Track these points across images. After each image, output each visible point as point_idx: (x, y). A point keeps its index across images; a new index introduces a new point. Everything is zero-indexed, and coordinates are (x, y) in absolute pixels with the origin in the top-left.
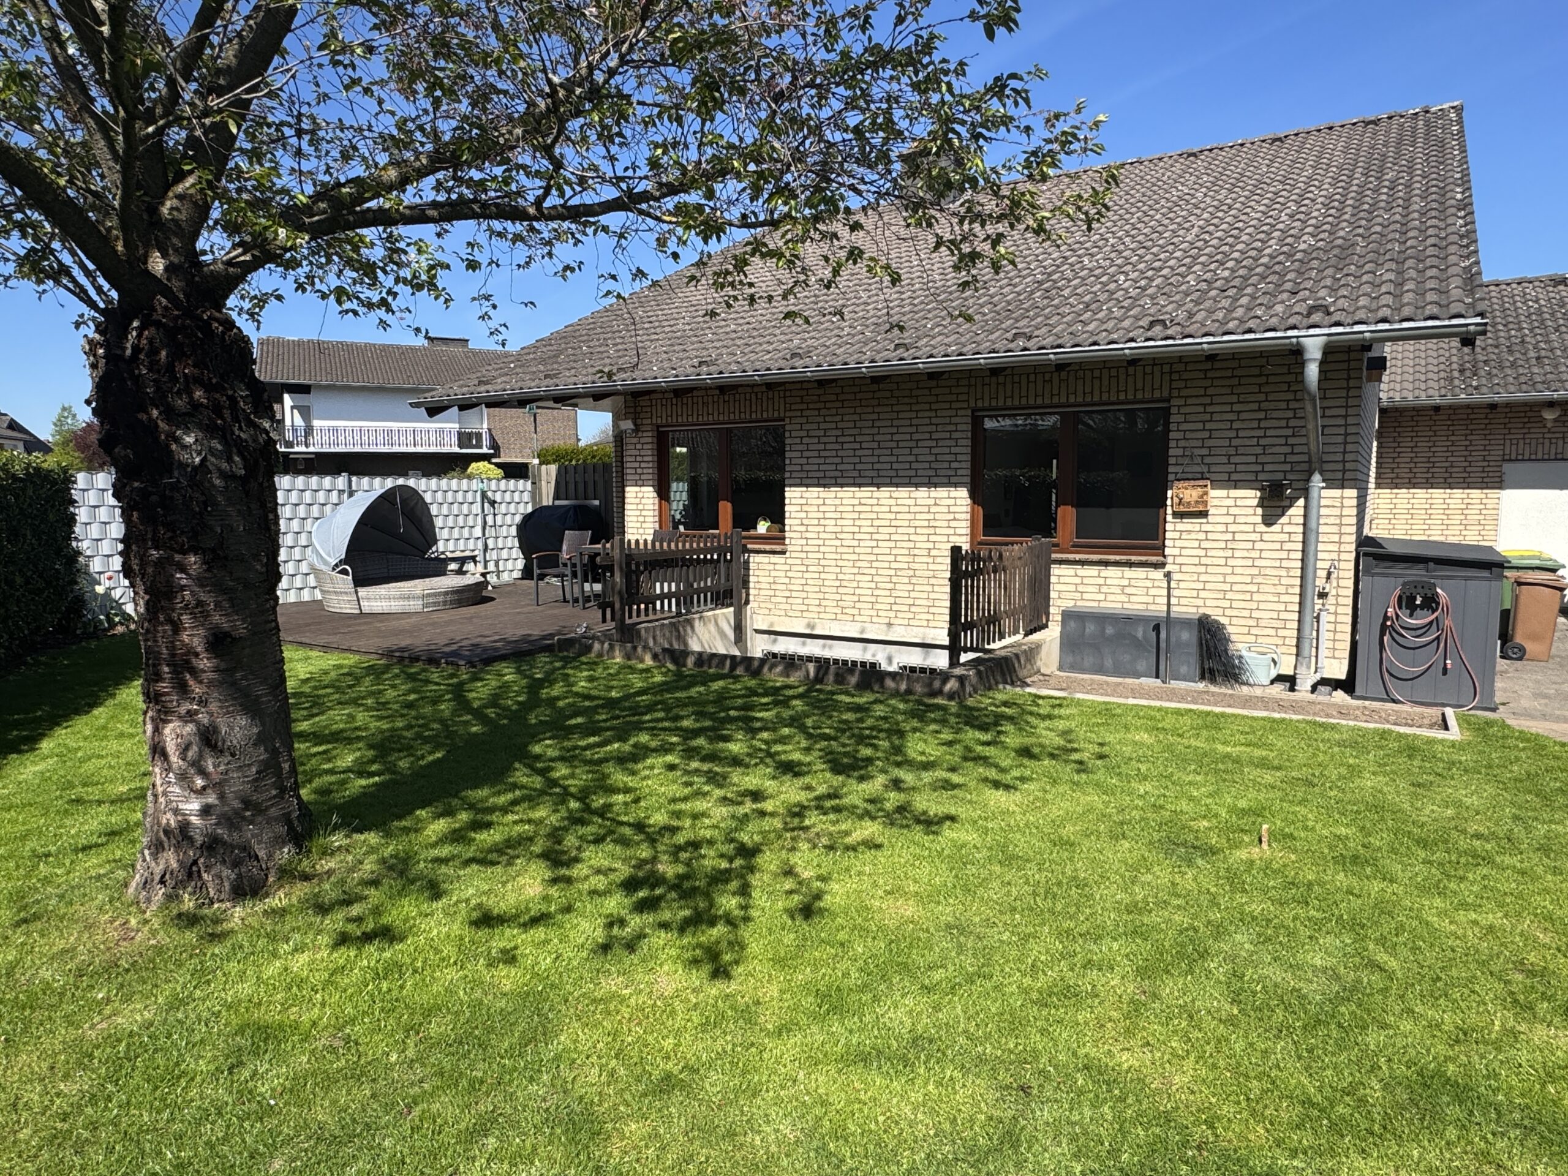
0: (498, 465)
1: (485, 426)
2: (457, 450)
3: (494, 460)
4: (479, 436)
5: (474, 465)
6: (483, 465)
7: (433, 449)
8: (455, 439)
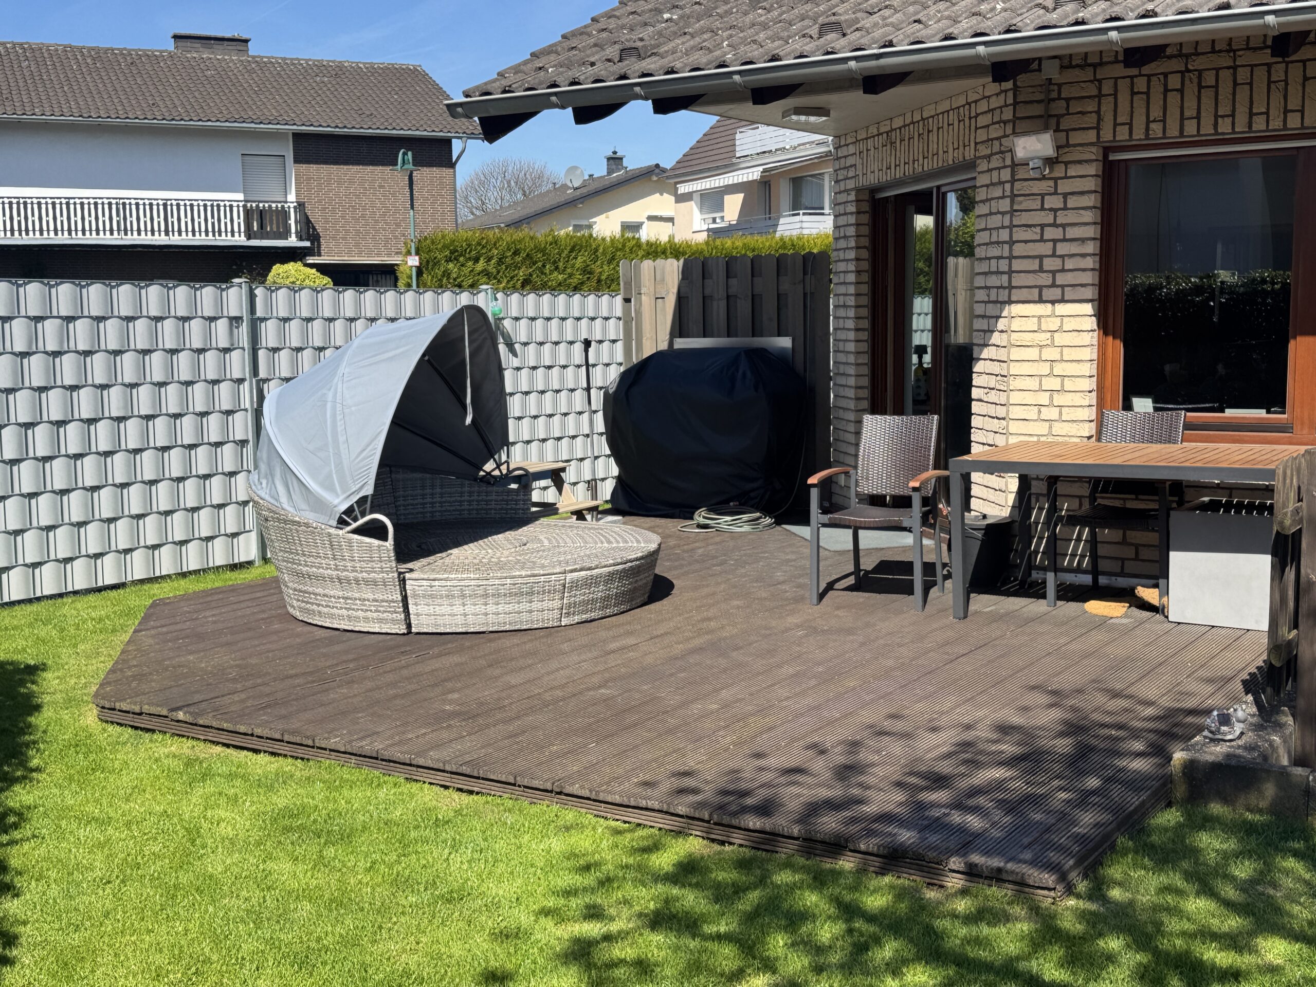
0: (323, 269)
1: (292, 197)
2: (240, 240)
3: (311, 260)
4: (284, 214)
5: (277, 269)
6: (293, 268)
7: (200, 240)
8: (239, 221)
